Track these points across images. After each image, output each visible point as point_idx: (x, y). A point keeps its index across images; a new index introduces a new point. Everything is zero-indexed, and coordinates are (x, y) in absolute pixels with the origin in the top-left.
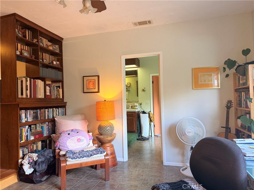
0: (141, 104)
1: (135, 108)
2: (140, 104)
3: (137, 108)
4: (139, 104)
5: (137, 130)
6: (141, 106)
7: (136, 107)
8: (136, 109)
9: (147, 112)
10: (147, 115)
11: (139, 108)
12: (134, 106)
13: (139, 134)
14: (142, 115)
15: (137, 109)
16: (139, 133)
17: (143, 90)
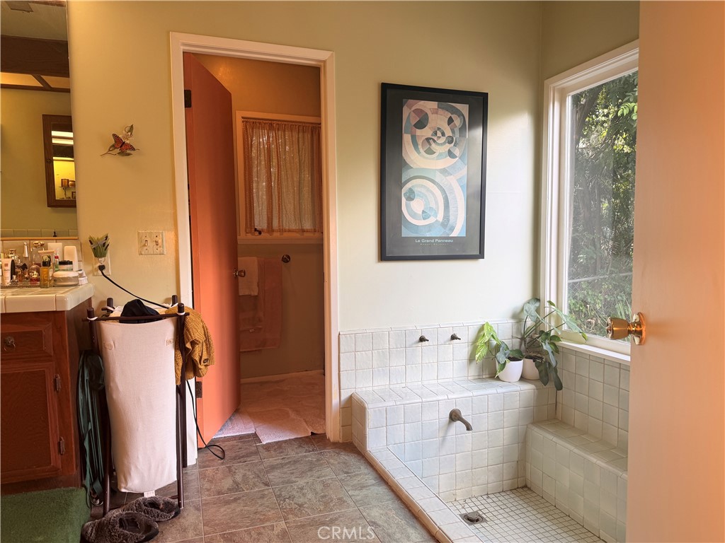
0: (100, 249)
1: (55, 280)
2: (89, 248)
3: (71, 274)
4: (81, 250)
5: (75, 461)
6: (102, 261)
7: (60, 274)
8: (57, 283)
9: (161, 311)
10: (166, 329)
11: (83, 281)
12: (46, 264)
13: (98, 485)
14: (116, 335)
15: (74, 284)
16: (95, 476)
17: (121, 146)
